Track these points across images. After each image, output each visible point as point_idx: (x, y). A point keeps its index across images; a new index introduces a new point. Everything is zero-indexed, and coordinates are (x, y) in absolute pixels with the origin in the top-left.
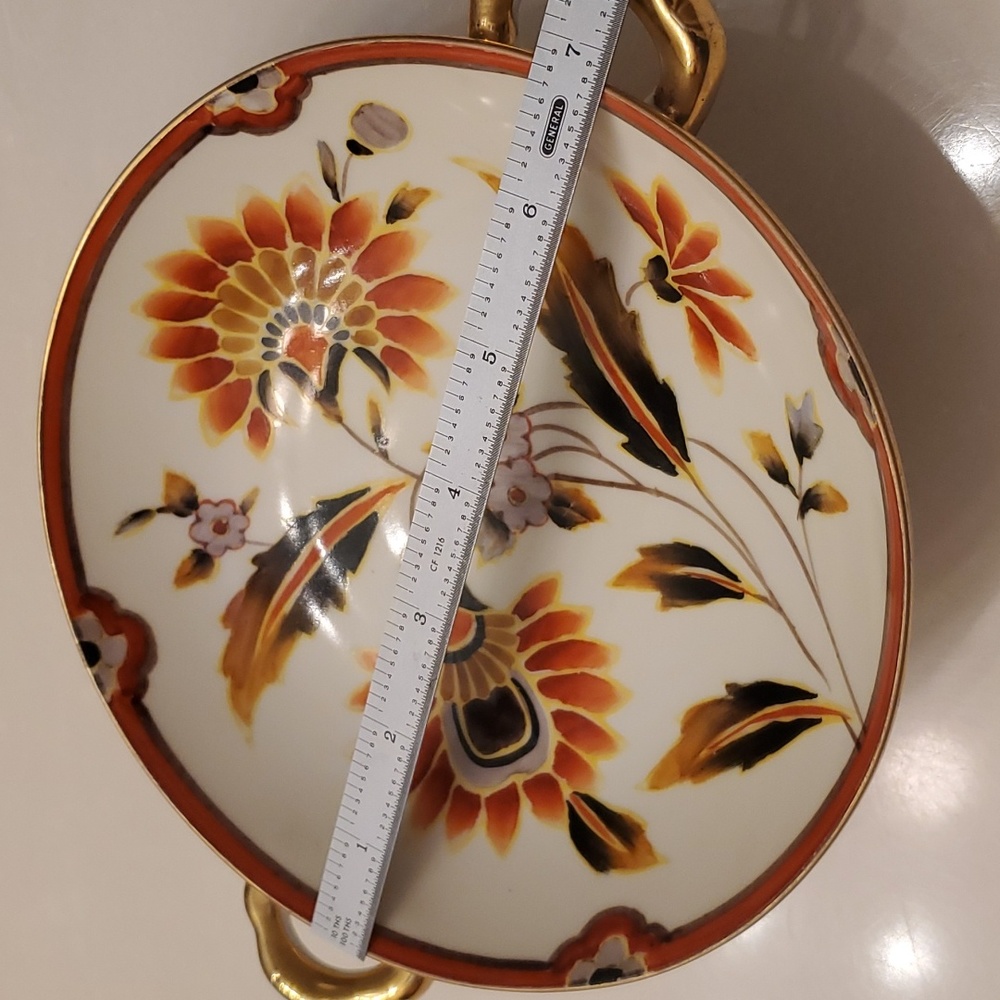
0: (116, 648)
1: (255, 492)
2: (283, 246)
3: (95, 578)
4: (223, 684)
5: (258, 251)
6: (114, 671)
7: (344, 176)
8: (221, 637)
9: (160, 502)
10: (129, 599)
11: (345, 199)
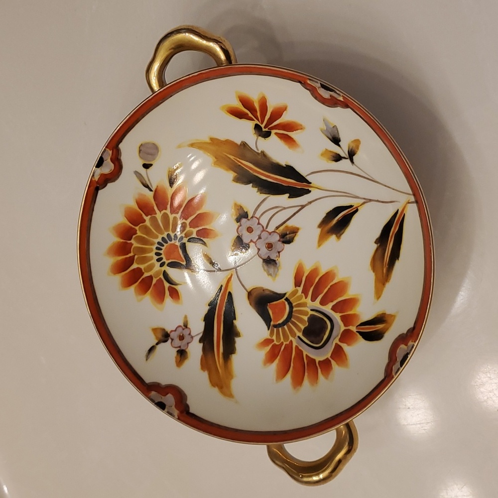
0: (170, 399)
1: (186, 317)
2: (144, 221)
3: (148, 379)
4: (216, 390)
5: (137, 228)
6: (173, 407)
7: (149, 180)
8: (205, 375)
9: (156, 341)
10: (164, 381)
11: (153, 189)
